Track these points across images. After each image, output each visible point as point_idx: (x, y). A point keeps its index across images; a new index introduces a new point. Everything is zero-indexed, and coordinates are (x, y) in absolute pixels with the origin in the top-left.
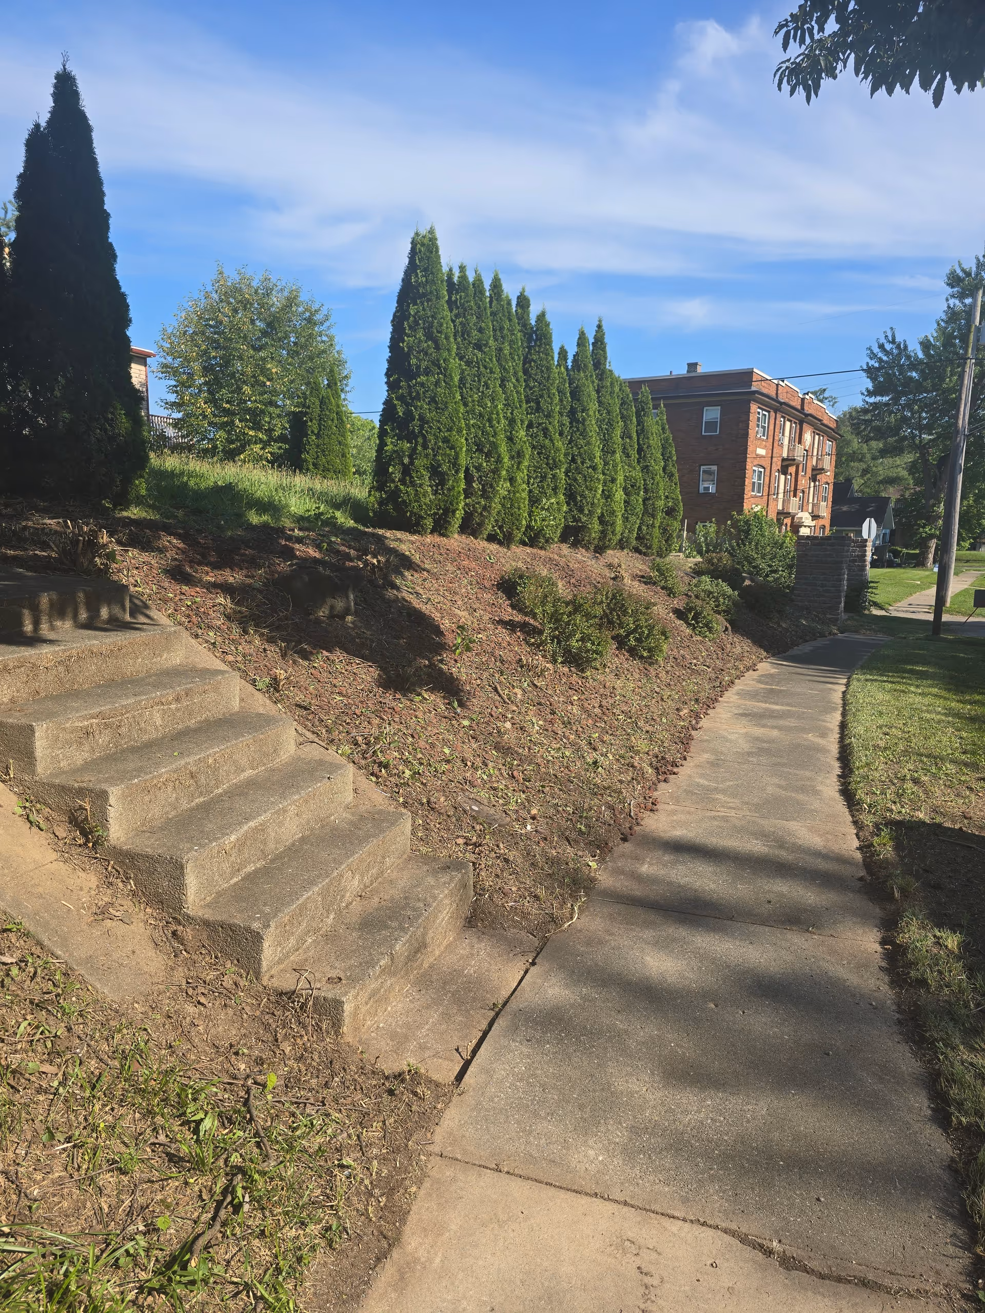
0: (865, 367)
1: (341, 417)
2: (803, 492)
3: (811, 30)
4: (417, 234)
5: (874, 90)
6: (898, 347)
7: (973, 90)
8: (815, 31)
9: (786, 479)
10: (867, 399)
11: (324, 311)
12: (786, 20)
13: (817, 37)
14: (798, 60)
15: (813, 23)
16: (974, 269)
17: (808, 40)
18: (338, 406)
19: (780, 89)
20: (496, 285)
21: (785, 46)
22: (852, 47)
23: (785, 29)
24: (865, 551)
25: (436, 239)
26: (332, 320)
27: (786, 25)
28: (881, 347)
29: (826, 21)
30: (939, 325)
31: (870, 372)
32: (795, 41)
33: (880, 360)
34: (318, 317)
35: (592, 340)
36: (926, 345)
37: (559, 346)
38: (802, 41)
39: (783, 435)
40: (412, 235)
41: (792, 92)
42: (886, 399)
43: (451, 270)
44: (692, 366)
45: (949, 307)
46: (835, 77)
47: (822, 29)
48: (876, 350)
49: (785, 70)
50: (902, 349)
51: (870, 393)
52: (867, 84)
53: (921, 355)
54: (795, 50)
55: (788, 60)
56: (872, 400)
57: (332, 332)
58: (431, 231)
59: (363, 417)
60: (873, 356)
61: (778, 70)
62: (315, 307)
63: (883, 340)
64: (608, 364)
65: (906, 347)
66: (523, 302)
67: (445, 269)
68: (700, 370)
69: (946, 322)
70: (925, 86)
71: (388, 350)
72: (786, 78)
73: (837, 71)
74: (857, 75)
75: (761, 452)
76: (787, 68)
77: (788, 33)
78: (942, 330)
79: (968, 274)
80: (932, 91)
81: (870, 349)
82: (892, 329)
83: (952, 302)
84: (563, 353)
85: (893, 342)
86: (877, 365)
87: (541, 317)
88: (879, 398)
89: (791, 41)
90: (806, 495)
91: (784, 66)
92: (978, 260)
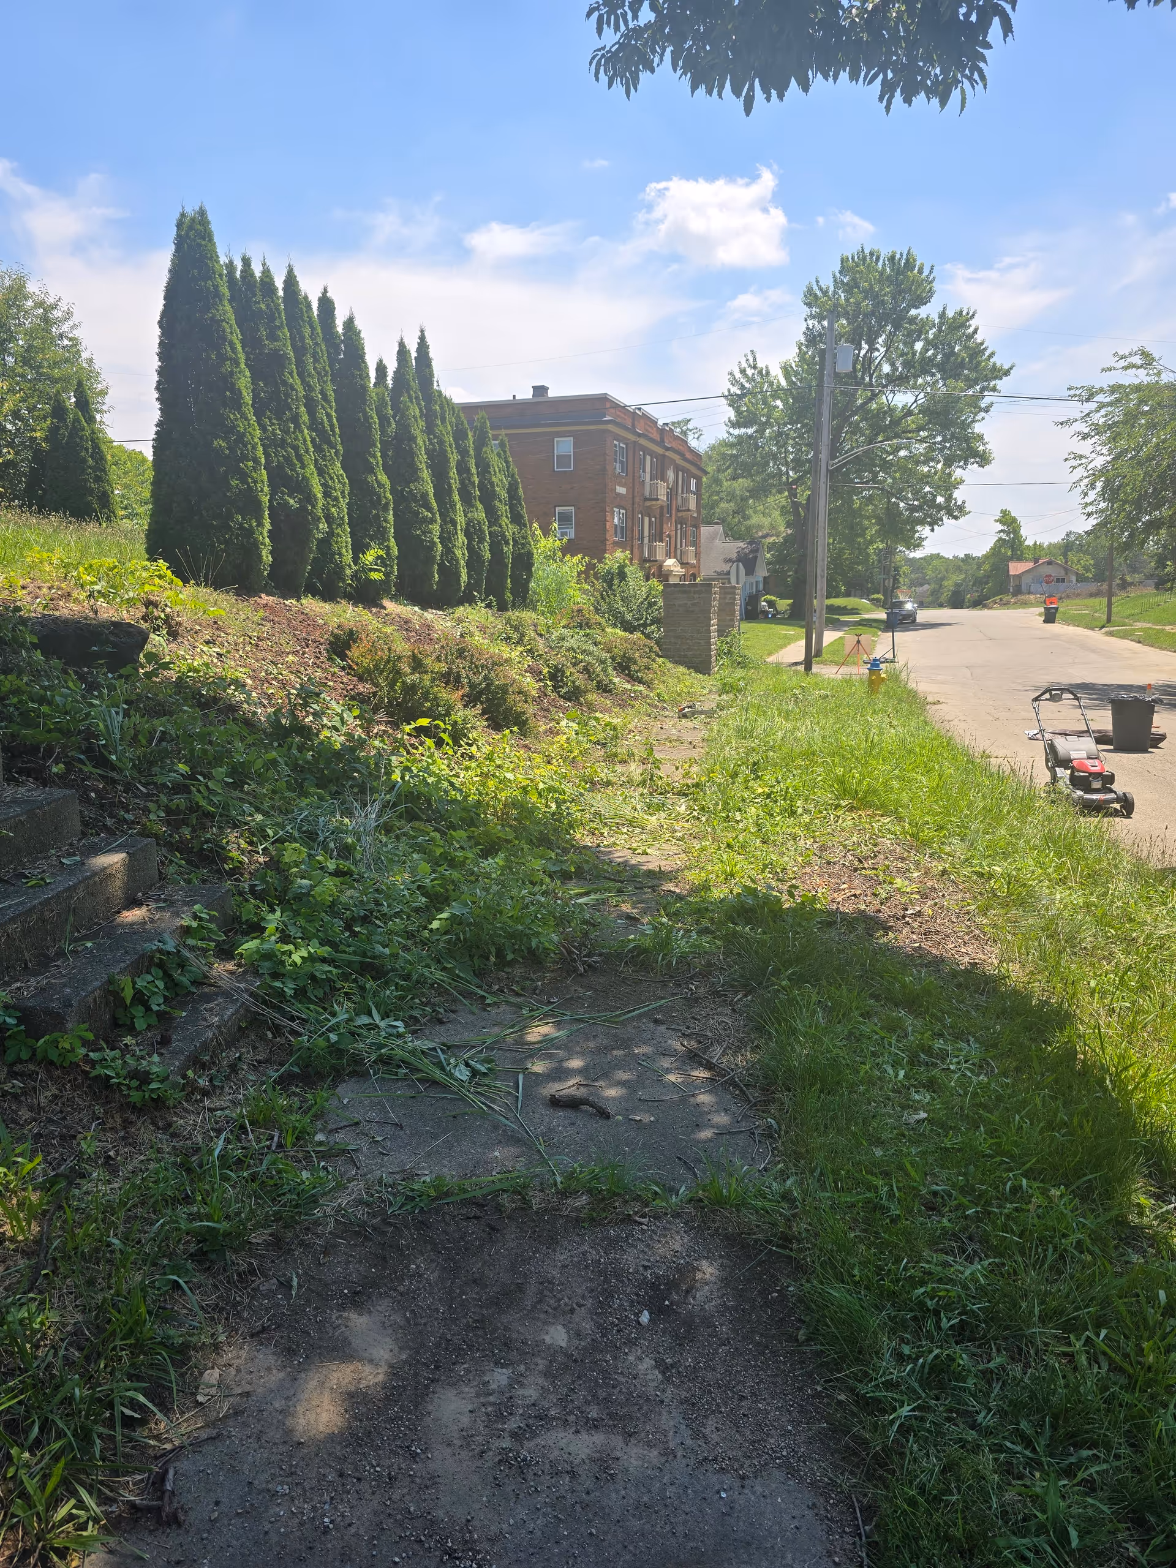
0: (726, 393)
1: (97, 447)
2: (669, 536)
3: (624, 15)
4: (183, 215)
5: (694, 88)
6: (760, 372)
7: (782, 100)
8: (630, 16)
9: (650, 520)
10: (731, 430)
11: (64, 307)
12: (597, 3)
13: (631, 26)
14: (613, 49)
15: (626, 8)
16: (832, 289)
17: (623, 28)
18: (93, 433)
19: (597, 79)
20: (291, 281)
21: (600, 31)
22: (669, 39)
23: (596, 14)
24: (735, 599)
25: (209, 223)
26: (75, 319)
27: (597, 9)
28: (743, 371)
29: (639, 9)
30: (800, 348)
31: (734, 400)
32: (609, 26)
33: (742, 387)
34: (57, 314)
35: (414, 354)
36: (786, 370)
37: (376, 360)
38: (617, 28)
39: (644, 471)
40: (178, 216)
41: (610, 85)
42: (750, 431)
43: (231, 262)
44: (540, 390)
45: (808, 328)
46: (652, 71)
47: (635, 17)
48: (738, 375)
49: (600, 59)
50: (765, 374)
51: (734, 425)
52: (686, 80)
53: (784, 383)
54: (610, 38)
55: (603, 48)
56: (736, 432)
57: (76, 333)
58: (202, 213)
59: (130, 447)
60: (734, 381)
61: (593, 58)
62: (51, 300)
63: (744, 365)
64: (435, 384)
65: (768, 373)
66: (326, 304)
67: (223, 260)
68: (552, 394)
69: (807, 347)
70: (737, 92)
71: (157, 358)
72: (602, 68)
73: (655, 65)
74: (675, 70)
75: (621, 490)
76: (603, 56)
77: (600, 17)
78: (802, 355)
79: (825, 293)
80: (742, 99)
81: (731, 374)
82: (752, 351)
83: (810, 323)
84: (381, 369)
85: (755, 367)
86: (739, 392)
87: (349, 323)
88: (743, 430)
89: (605, 26)
90: (673, 539)
91: (600, 53)
92: (834, 277)
